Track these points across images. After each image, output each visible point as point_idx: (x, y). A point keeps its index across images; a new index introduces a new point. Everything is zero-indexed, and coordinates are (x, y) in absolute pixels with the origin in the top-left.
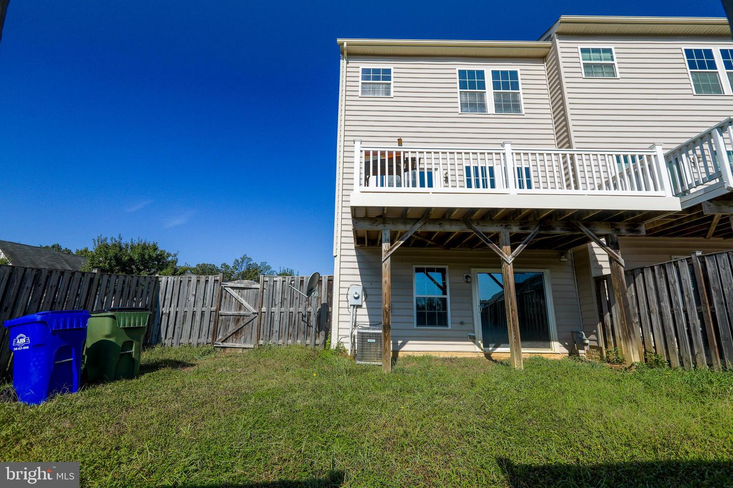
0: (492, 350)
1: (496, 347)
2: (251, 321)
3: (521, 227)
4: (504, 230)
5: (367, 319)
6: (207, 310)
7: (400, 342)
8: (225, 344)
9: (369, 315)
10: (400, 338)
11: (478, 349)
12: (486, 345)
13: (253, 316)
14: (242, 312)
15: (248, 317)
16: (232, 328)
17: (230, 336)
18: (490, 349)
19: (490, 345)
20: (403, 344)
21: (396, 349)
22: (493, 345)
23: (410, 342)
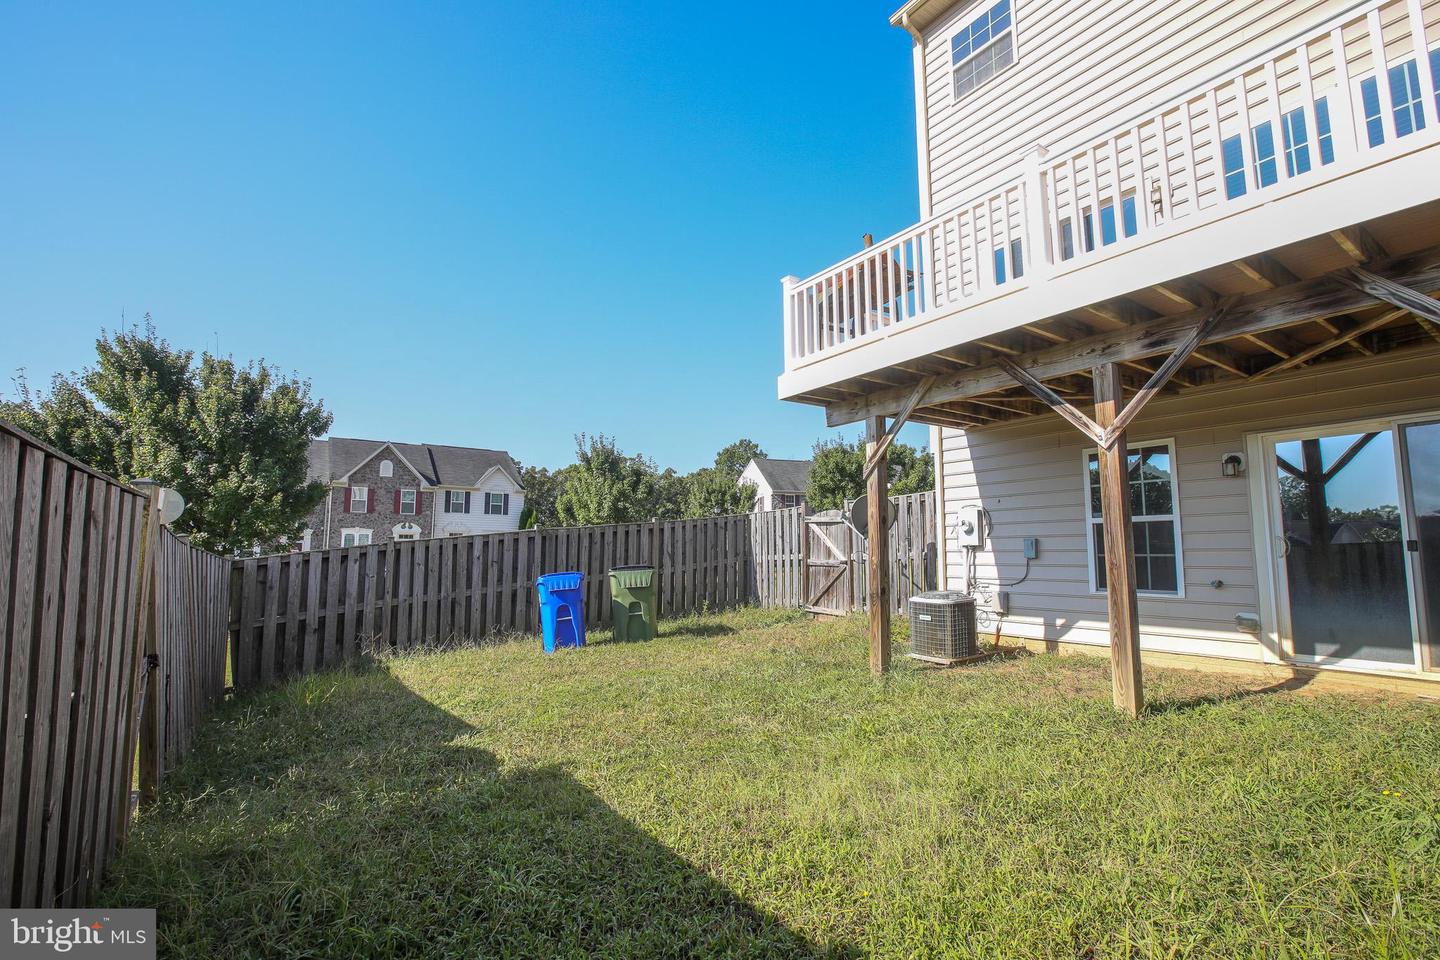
0: (1323, 663)
1: (1338, 655)
2: (841, 574)
3: (1147, 341)
4: (1099, 362)
5: (993, 572)
6: (795, 557)
7: (1059, 622)
8: (816, 609)
9: (997, 564)
10: (1061, 613)
11: (1271, 657)
12: (1304, 646)
13: (843, 566)
14: (831, 561)
15: (836, 569)
16: (823, 584)
17: (821, 596)
18: (1318, 658)
19: (1319, 647)
20: (1067, 628)
21: (1052, 637)
22: (1333, 648)
23: (1081, 623)
